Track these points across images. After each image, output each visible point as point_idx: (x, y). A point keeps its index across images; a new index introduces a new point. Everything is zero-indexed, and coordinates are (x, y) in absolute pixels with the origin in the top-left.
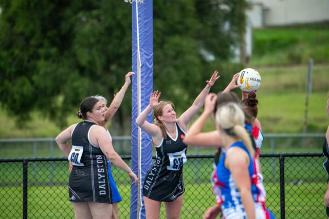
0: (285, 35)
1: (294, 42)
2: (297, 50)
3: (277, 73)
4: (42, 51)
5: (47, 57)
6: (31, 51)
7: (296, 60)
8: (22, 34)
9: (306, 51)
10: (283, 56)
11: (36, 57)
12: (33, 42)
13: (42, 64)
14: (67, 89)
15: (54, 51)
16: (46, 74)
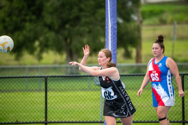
0: (157, 8)
1: (162, 12)
2: (164, 17)
3: (154, 30)
4: (28, 18)
5: (31, 21)
6: (22, 17)
7: (163, 22)
8: (17, 8)
9: (168, 17)
10: (156, 20)
11: (25, 21)
12: (24, 12)
13: (28, 25)
14: (41, 38)
15: (34, 17)
16: (30, 30)
